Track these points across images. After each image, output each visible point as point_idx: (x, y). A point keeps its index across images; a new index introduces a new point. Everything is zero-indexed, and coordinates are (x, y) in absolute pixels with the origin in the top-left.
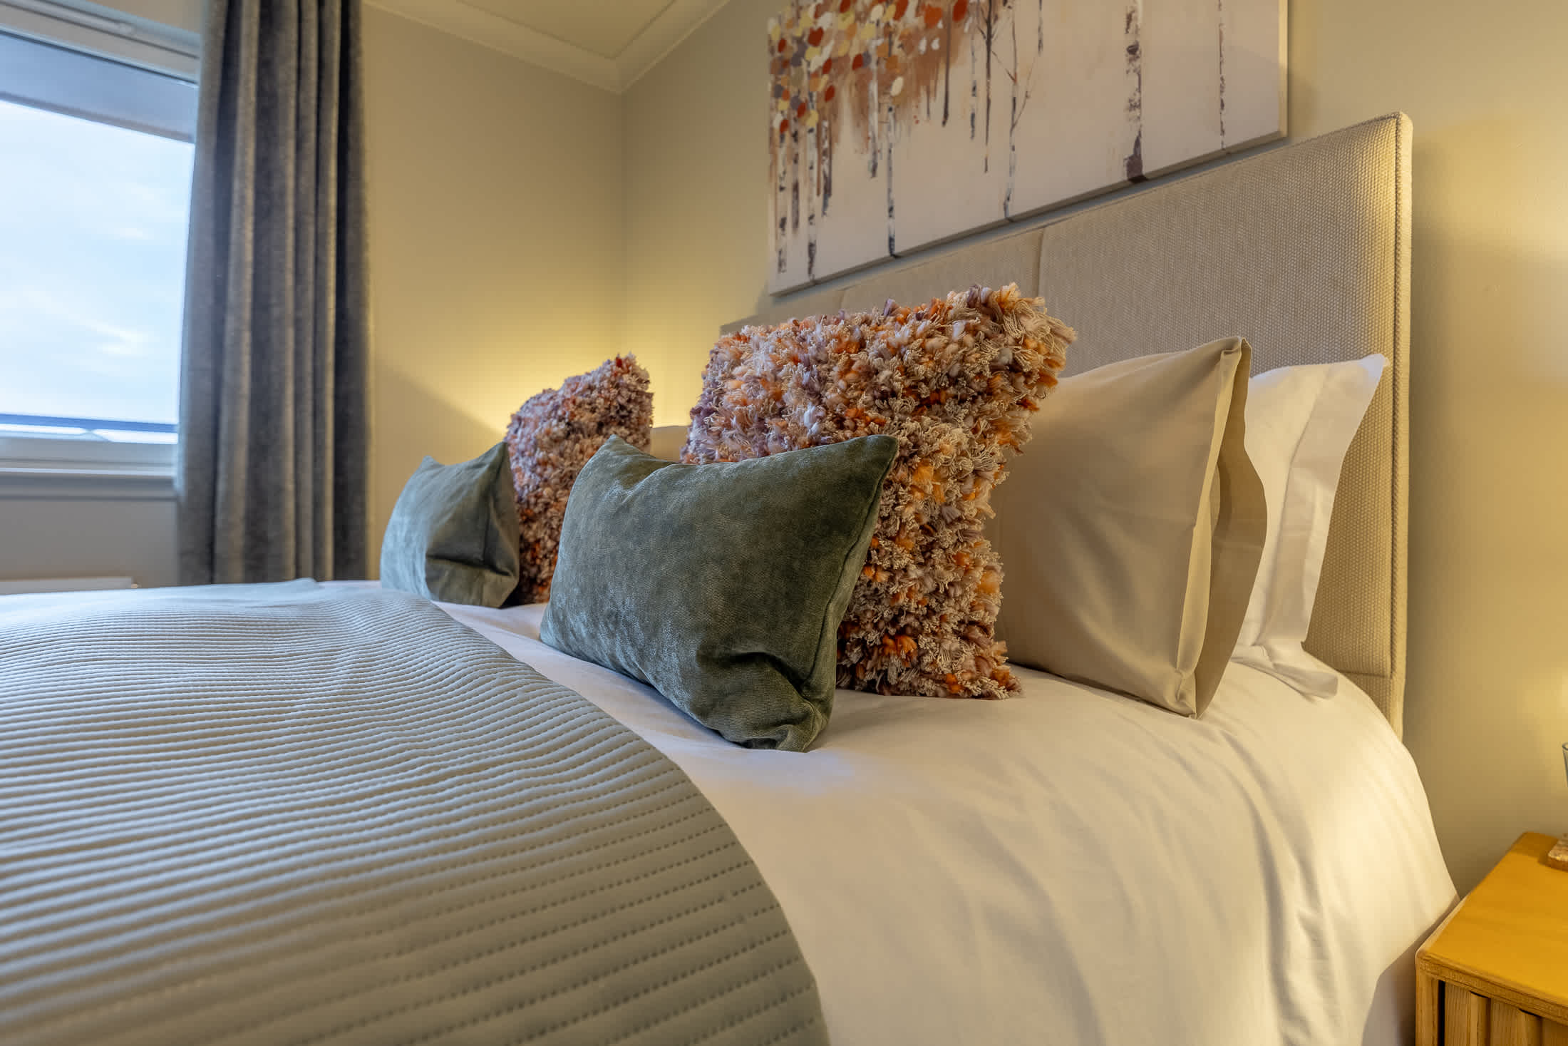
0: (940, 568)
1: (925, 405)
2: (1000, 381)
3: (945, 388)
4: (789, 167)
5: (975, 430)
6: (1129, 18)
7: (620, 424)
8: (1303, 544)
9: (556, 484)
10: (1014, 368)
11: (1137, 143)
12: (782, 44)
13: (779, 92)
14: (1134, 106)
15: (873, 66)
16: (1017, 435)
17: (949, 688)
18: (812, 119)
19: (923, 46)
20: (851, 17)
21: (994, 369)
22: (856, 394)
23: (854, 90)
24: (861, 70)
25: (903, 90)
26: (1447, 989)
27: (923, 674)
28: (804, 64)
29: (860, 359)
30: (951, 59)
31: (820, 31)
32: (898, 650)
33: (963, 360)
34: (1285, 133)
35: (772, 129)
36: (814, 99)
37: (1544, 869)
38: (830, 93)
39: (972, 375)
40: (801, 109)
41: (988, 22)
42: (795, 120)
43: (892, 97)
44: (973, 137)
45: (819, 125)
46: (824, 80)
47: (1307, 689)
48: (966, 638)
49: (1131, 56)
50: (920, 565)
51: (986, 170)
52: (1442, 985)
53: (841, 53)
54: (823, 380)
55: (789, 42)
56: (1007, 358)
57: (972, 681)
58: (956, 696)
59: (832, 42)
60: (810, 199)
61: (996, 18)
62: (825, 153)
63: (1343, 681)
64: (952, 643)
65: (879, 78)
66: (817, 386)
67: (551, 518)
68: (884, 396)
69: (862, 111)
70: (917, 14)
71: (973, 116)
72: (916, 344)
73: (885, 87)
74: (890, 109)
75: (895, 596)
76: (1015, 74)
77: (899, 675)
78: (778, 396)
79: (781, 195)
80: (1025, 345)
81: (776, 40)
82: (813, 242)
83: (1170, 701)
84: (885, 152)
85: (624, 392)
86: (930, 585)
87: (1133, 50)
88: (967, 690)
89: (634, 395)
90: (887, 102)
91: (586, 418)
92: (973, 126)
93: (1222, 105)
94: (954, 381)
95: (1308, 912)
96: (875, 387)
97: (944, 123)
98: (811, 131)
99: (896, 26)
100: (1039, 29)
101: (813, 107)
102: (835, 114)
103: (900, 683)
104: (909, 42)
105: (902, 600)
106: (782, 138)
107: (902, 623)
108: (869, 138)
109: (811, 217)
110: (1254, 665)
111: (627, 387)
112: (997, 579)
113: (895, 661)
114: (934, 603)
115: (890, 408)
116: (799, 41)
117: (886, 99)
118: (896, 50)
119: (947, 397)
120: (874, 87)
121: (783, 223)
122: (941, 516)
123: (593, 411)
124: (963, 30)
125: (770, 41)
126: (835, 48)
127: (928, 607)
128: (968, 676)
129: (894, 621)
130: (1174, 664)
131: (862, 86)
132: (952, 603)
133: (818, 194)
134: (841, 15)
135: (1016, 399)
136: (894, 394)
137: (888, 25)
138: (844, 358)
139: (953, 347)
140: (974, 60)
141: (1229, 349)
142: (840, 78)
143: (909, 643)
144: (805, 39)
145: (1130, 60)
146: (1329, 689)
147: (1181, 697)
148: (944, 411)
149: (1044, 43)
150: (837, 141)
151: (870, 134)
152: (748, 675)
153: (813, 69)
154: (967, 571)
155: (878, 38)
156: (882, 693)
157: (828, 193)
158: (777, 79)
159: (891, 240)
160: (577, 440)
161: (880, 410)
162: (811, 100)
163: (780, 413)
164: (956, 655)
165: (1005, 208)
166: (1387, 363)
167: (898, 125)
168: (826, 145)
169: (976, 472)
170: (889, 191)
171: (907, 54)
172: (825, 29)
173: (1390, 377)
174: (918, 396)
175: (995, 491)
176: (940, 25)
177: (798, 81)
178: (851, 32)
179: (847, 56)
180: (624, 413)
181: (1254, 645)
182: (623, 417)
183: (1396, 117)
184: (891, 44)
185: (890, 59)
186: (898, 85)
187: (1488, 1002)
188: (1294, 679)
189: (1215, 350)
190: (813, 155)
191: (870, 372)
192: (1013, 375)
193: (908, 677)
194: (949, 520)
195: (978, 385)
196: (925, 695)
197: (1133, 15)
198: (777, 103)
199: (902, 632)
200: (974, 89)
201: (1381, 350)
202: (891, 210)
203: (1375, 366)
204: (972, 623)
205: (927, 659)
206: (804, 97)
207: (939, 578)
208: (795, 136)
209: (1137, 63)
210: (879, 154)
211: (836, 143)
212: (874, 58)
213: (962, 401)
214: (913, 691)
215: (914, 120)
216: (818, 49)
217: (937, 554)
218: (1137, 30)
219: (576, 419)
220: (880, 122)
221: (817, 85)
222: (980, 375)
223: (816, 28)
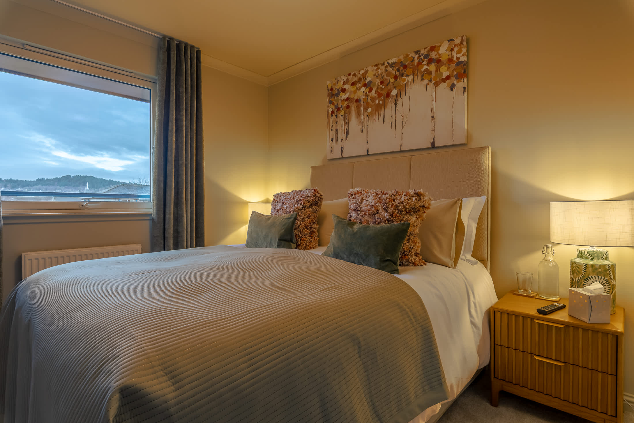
0: (411, 243)
1: (407, 213)
2: (421, 209)
3: (411, 210)
4: (334, 125)
5: (416, 217)
6: (432, 110)
7: (315, 205)
8: (471, 235)
9: (301, 221)
10: (424, 206)
11: (434, 139)
12: (332, 89)
13: (331, 102)
14: (433, 130)
15: (362, 103)
16: (423, 218)
17: (415, 265)
18: (342, 113)
19: (377, 102)
20: (355, 88)
21: (420, 206)
22: (395, 211)
23: (356, 108)
24: (358, 103)
25: (371, 112)
26: (495, 312)
27: (409, 262)
28: (339, 97)
29: (395, 203)
30: (385, 107)
31: (345, 89)
32: (405, 258)
33: (415, 205)
34: (466, 143)
35: (328, 113)
36: (343, 107)
37: (514, 295)
38: (348, 107)
39: (416, 208)
40: (339, 109)
41: (396, 101)
42: (336, 111)
43: (367, 113)
44: (391, 128)
45: (344, 115)
46: (346, 103)
47: (472, 263)
48: (416, 256)
49: (432, 119)
50: (408, 243)
51: (395, 137)
52: (494, 311)
53: (352, 97)
54: (387, 207)
55: (334, 89)
56: (422, 205)
57: (419, 263)
58: (416, 266)
59: (349, 93)
60: (341, 135)
61: (398, 100)
62: (346, 123)
63: (478, 261)
64: (414, 257)
65: (363, 106)
66: (386, 208)
67: (301, 229)
68: (401, 211)
69: (358, 114)
70: (375, 93)
71: (391, 123)
72: (405, 201)
73: (366, 109)
74: (367, 116)
75: (404, 249)
76: (403, 115)
77: (405, 263)
78: (378, 210)
79: (331, 132)
80: (425, 202)
81: (330, 87)
82: (342, 147)
83: (450, 266)
84: (366, 126)
85: (317, 198)
86: (410, 246)
87: (433, 117)
88: (418, 265)
89: (319, 199)
90: (366, 114)
91: (307, 204)
92: (391, 126)
93: (453, 135)
94: (413, 209)
95: (473, 300)
96: (398, 210)
97: (383, 123)
98: (342, 116)
99: (369, 94)
100: (409, 106)
101: (342, 109)
102: (349, 113)
103: (405, 264)
104: (373, 99)
105: (405, 249)
106: (332, 116)
107: (405, 253)
108: (361, 122)
109: (342, 140)
110: (463, 259)
111: (318, 197)
112: (420, 245)
113: (405, 260)
114: (410, 250)
115: (401, 214)
116: (338, 90)
117: (366, 113)
118: (369, 101)
119: (412, 211)
120: (362, 109)
121: (332, 140)
122: (411, 233)
123: (309, 202)
124: (389, 101)
125: (328, 87)
126: (350, 95)
127: (409, 250)
128: (418, 262)
129: (404, 253)
130: (450, 259)
131: (358, 107)
132: (413, 249)
133: (344, 134)
134: (351, 87)
135: (423, 211)
136: (402, 211)
137: (366, 93)
138: (391, 203)
139: (413, 203)
140: (392, 109)
141: (459, 200)
142: (351, 104)
143: (407, 257)
144: (340, 90)
145: (432, 120)
146: (476, 263)
147: (452, 265)
148: (411, 214)
149: (411, 109)
150: (350, 120)
151: (361, 121)
152: (387, 263)
153: (342, 99)
154: (415, 244)
155: (363, 96)
156: (402, 266)
157: (347, 134)
158: (330, 99)
159: (367, 150)
160: (305, 210)
161: (400, 214)
162: (342, 107)
163: (378, 213)
164: (415, 259)
165: (400, 148)
166: (486, 198)
167: (370, 120)
168: (347, 121)
169: (417, 225)
170: (367, 137)
171: (372, 103)
172: (346, 89)
173: (487, 200)
174: (406, 211)
175: (419, 228)
176: (382, 98)
177: (338, 100)
178: (355, 92)
179: (354, 98)
180: (317, 203)
181: (462, 255)
182: (316, 204)
183: (488, 147)
184: (367, 99)
185: (367, 103)
186: (369, 110)
187: (501, 313)
188: (470, 262)
189: (456, 200)
190: (342, 123)
191: (397, 206)
192: (423, 208)
193: (407, 263)
194: (412, 234)
195: (418, 209)
196: (410, 266)
197: (433, 109)
198: (330, 105)
199: (405, 255)
200: (392, 116)
201: (485, 195)
202: (367, 142)
203: (484, 198)
204: (417, 253)
205: (410, 260)
206: (339, 106)
207: (411, 245)
208: (336, 116)
209: (434, 120)
210: (364, 127)
211: (350, 122)
212: (362, 101)
213: (414, 212)
214: (408, 265)
215: (375, 121)
216: (344, 94)
217: (410, 241)
218: (434, 113)
219: (305, 204)
220: (364, 119)
221: (343, 104)
222: (418, 208)
223: (343, 88)
